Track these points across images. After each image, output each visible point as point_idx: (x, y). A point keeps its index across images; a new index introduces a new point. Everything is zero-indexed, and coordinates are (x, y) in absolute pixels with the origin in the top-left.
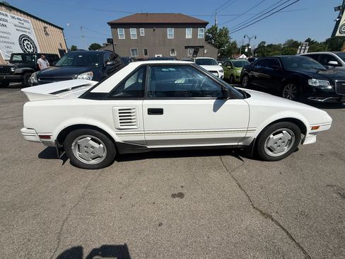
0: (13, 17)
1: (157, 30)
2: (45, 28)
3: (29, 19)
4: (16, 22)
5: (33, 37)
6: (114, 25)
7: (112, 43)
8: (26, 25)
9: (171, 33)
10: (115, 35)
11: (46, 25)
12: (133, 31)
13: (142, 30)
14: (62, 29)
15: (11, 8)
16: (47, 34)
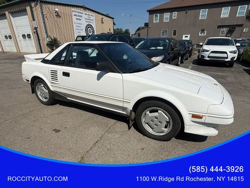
0: (86, 14)
1: (189, 12)
2: (102, 19)
3: (94, 14)
4: (87, 17)
5: (94, 25)
6: (151, 12)
7: (148, 26)
8: (92, 18)
9: (203, 14)
10: (151, 19)
11: (103, 17)
12: (167, 16)
13: (175, 14)
14: (113, 19)
15: (86, 8)
16: (102, 23)
